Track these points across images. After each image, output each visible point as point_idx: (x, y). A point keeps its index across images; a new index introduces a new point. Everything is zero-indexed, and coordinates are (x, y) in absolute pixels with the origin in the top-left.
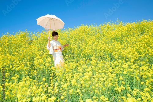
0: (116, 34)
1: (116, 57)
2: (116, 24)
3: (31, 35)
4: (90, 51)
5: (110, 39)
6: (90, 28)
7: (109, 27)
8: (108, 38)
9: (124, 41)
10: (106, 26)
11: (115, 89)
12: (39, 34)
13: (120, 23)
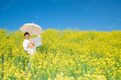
0: (75, 37)
4: (55, 47)
5: (70, 40)
6: (55, 31)
9: (80, 43)
10: (67, 31)
11: (75, 72)
12: (15, 32)
13: (77, 30)
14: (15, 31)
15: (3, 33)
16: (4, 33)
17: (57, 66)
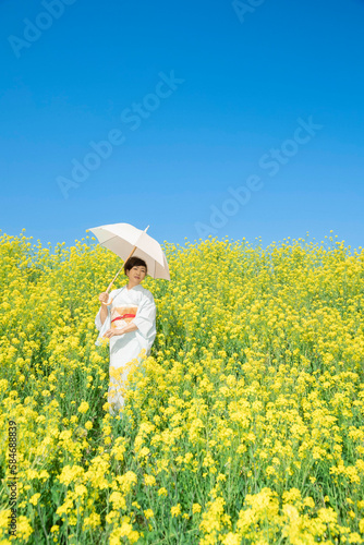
0: (326, 280)
1: (328, 358)
2: (325, 247)
3: (36, 249)
4: (239, 327)
5: (305, 294)
6: (236, 250)
7: (302, 254)
8: (299, 291)
9: (352, 308)
10: (290, 250)
11: (334, 469)
12: (63, 251)
13: (337, 246)
14: (64, 247)
15: (10, 253)
16: (19, 252)
17: (251, 437)
